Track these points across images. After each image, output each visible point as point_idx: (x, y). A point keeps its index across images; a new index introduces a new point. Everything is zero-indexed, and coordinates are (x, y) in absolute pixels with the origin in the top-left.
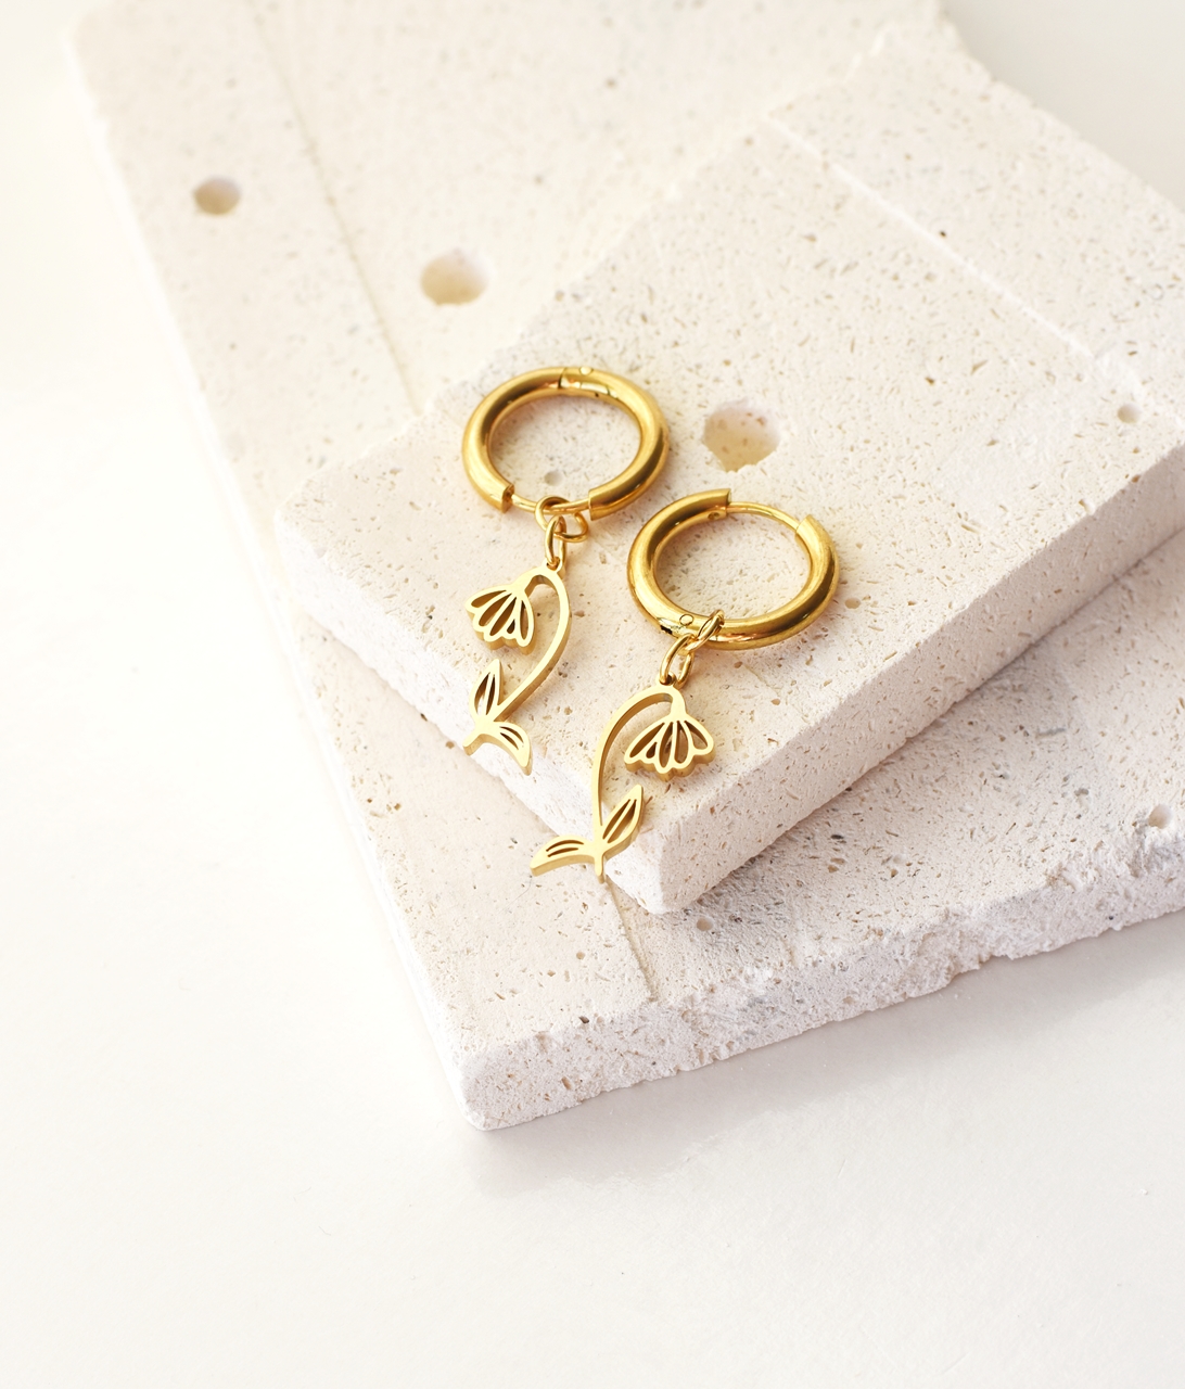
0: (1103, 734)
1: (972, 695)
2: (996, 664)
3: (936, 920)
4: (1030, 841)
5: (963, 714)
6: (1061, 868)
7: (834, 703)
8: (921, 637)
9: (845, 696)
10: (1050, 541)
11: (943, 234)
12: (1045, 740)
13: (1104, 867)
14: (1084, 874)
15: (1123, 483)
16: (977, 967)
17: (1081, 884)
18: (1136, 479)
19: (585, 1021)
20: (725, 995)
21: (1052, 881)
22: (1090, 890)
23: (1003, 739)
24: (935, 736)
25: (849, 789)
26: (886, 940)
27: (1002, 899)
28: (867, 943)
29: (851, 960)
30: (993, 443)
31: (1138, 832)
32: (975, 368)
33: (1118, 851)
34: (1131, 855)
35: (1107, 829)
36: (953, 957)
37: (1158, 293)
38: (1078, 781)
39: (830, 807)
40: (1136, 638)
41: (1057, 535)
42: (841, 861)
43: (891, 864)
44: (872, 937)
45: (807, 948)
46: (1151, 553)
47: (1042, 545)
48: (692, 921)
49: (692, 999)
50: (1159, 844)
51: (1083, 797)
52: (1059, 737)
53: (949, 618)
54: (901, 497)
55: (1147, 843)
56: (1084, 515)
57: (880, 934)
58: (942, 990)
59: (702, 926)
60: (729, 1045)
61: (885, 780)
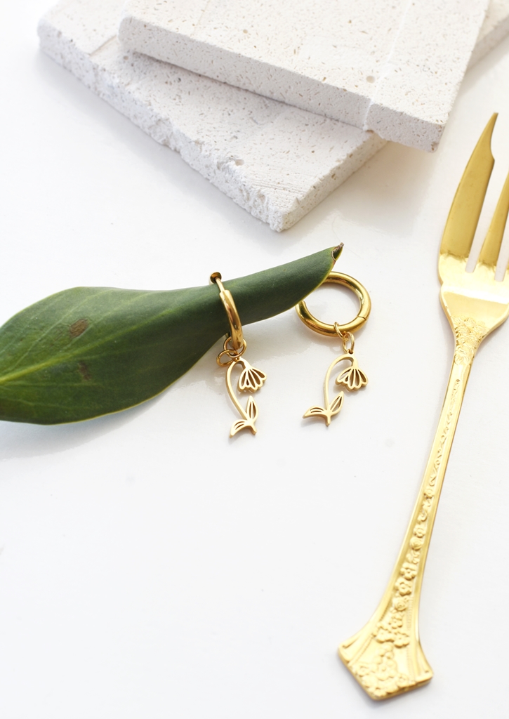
0: (262, 135)
1: (254, 93)
2: (268, 94)
3: (163, 117)
4: (208, 130)
5: (247, 95)
6: (203, 142)
7: (203, 40)
8: (243, 53)
9: (207, 42)
10: (303, 74)
11: (414, 4)
12: (251, 120)
13: (212, 155)
14: (206, 151)
15: (340, 86)
16: (173, 149)
17: (203, 152)
18: (345, 90)
19: (72, 41)
20: (106, 75)
21: (197, 142)
22: (205, 157)
23: (244, 109)
24: (234, 91)
25: (200, 75)
26: (149, 107)
27: (181, 131)
28: (144, 102)
29: (138, 103)
30: (335, 47)
31: (230, 159)
32: (363, 32)
33: (220, 156)
34: (221, 161)
35: (225, 149)
36: (167, 137)
37: (427, 69)
38: (239, 135)
39: (190, 72)
40: (307, 130)
41: (307, 76)
42: (171, 84)
43: (177, 98)
44: (147, 103)
45: (132, 87)
46: (344, 123)
47: (300, 73)
48: (126, 54)
49: (98, 66)
50: (230, 167)
51: (235, 139)
52: (253, 124)
53: (255, 59)
54: (297, 30)
55: (228, 163)
56: (320, 80)
57: (150, 105)
58: (159, 144)
59: (125, 58)
60: (104, 95)
61: (209, 83)
